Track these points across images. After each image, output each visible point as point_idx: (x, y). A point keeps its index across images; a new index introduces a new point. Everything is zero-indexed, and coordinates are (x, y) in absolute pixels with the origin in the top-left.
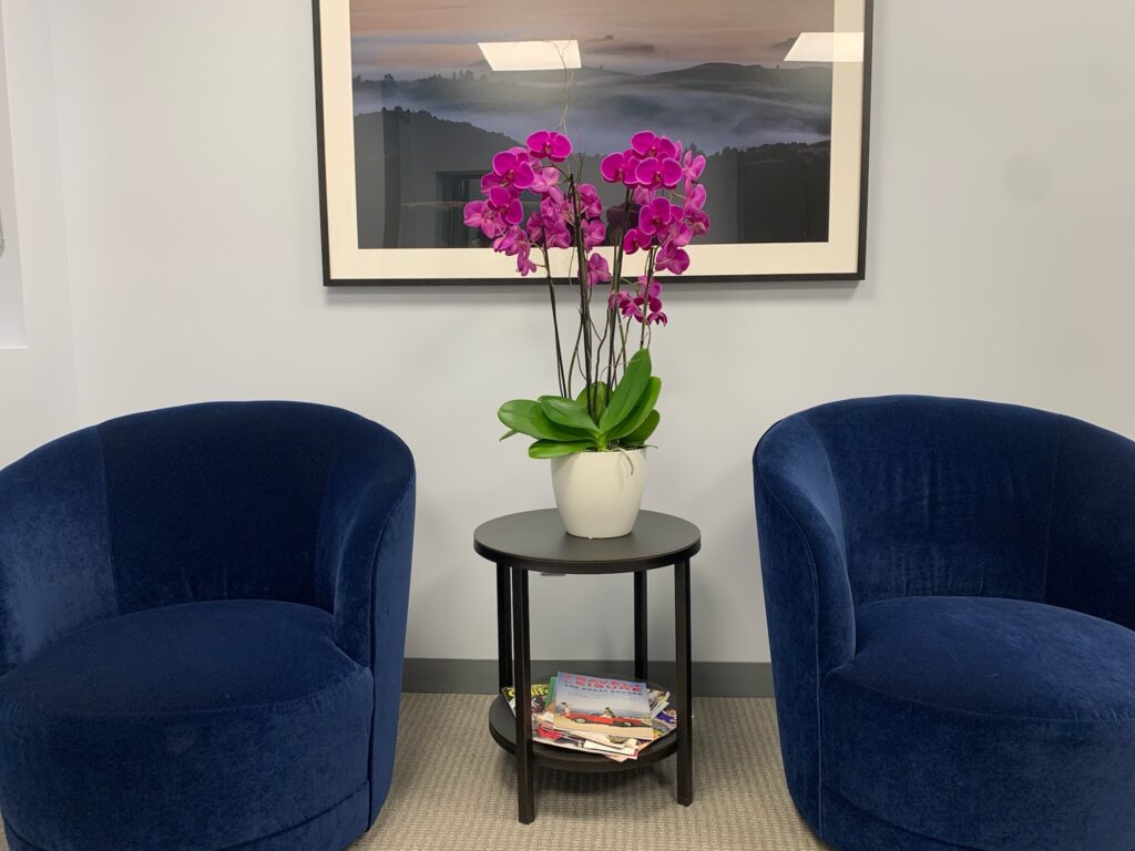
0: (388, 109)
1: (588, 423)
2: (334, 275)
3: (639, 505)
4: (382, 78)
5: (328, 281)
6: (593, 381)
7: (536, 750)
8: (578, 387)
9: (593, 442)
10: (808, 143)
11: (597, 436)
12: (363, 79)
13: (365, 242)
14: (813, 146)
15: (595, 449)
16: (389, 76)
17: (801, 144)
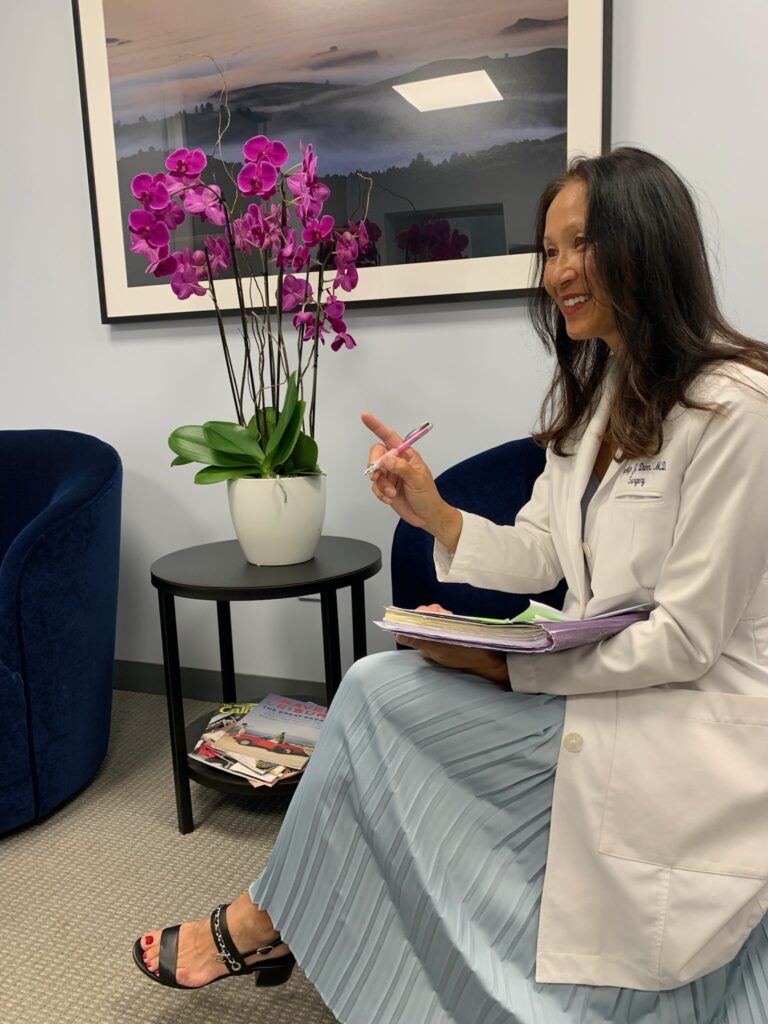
0: (144, 150)
1: (255, 451)
2: (111, 314)
3: (320, 530)
4: (137, 121)
5: (106, 320)
6: (261, 407)
7: (192, 767)
8: (249, 412)
9: (258, 468)
10: (542, 139)
11: (261, 463)
12: (123, 123)
13: (133, 282)
14: (546, 141)
15: (258, 476)
16: (142, 118)
17: (533, 141)
